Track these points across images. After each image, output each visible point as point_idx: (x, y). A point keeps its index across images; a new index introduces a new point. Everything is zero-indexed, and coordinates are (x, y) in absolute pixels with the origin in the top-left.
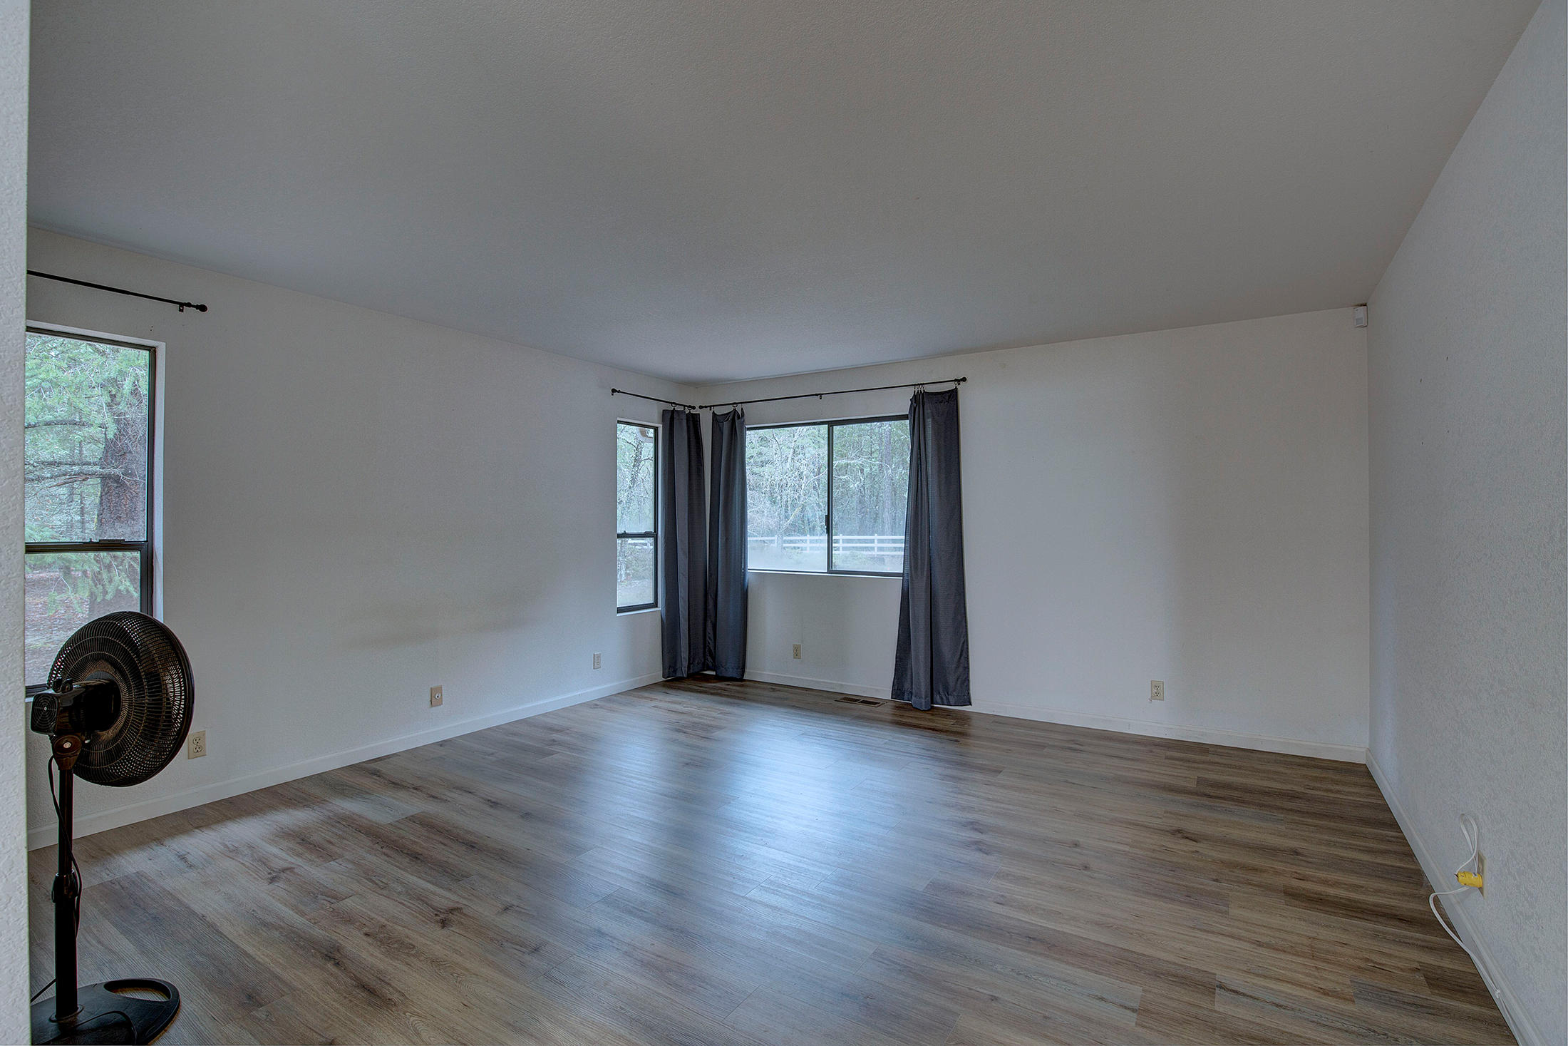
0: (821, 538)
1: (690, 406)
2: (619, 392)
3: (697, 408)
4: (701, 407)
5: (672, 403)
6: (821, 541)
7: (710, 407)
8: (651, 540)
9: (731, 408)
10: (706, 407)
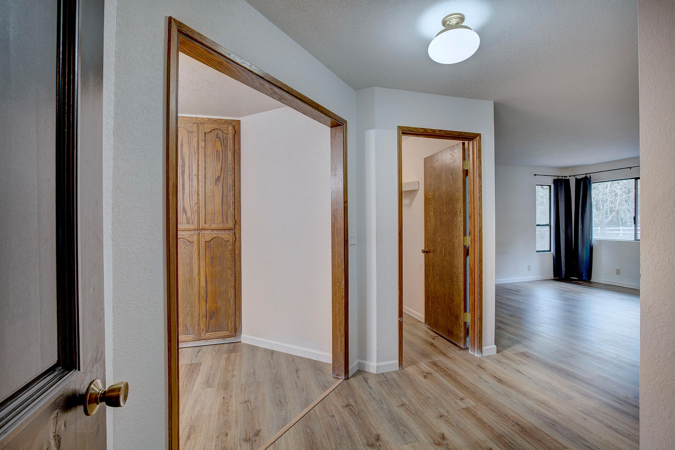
0: (631, 228)
1: (565, 176)
2: (537, 175)
3: (568, 176)
4: (570, 176)
5: (557, 176)
6: (631, 230)
7: (574, 176)
8: (549, 227)
9: (584, 176)
10: (572, 176)
